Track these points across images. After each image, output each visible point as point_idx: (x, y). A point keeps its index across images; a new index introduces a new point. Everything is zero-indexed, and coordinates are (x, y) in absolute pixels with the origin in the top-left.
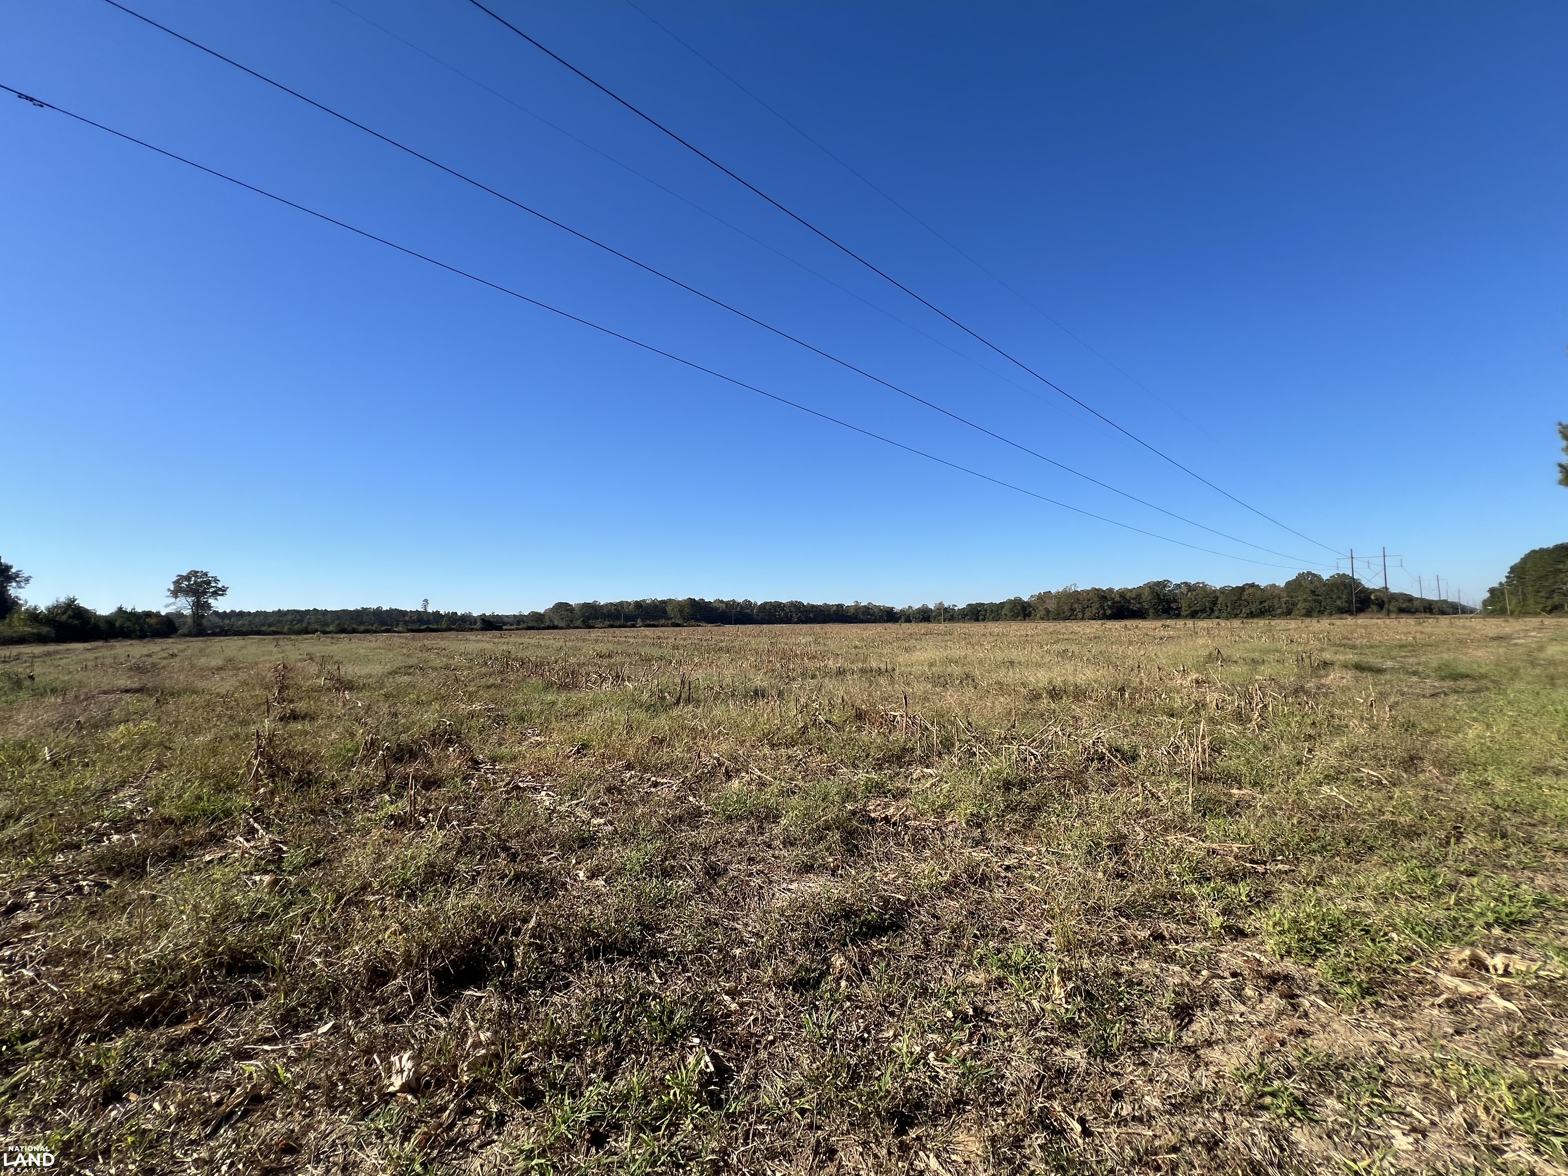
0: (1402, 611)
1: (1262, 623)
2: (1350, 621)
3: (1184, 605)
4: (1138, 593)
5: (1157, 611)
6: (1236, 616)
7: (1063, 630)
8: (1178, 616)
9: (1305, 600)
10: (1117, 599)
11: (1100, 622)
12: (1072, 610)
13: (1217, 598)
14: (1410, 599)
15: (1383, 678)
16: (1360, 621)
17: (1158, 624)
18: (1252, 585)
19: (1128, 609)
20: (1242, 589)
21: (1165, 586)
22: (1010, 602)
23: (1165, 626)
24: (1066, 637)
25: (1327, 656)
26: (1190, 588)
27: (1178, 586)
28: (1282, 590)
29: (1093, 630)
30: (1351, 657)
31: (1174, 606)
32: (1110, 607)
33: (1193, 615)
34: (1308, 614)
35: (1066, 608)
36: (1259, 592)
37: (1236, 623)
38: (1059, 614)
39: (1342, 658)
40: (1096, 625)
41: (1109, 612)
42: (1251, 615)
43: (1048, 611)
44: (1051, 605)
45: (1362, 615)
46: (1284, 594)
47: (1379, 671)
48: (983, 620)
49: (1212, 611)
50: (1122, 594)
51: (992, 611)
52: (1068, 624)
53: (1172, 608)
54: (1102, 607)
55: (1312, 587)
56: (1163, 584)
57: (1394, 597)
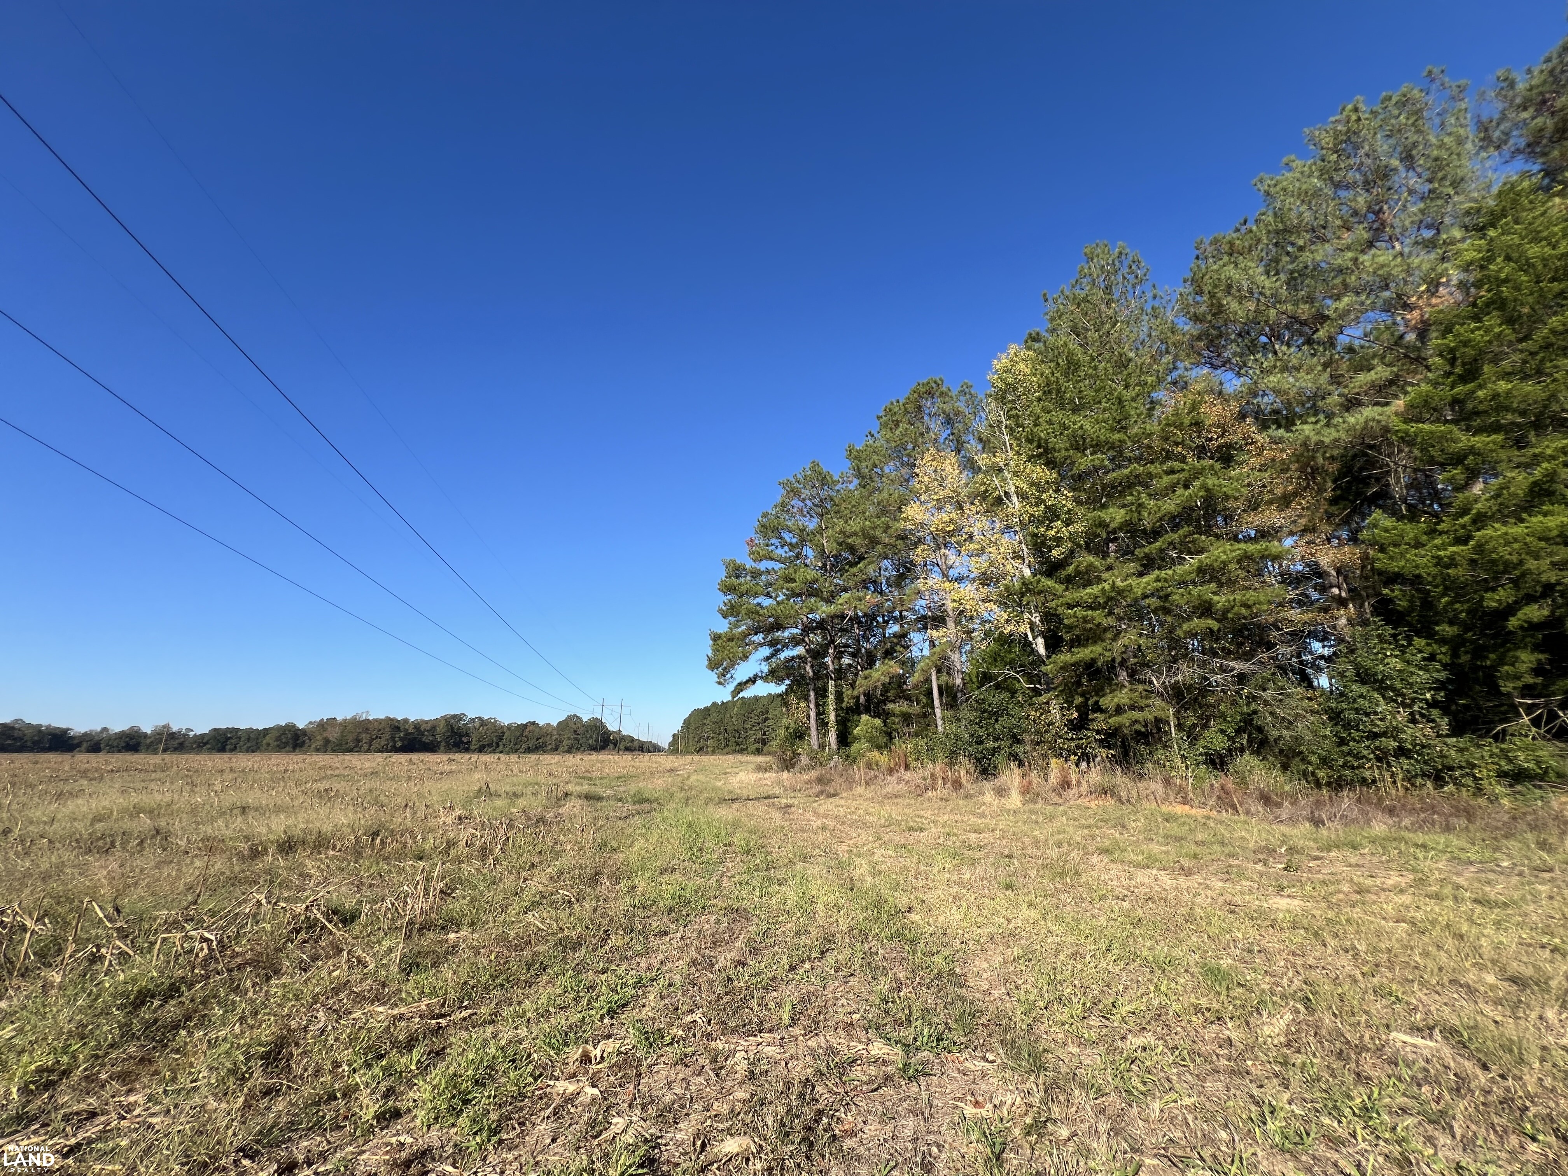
0: (627, 749)
1: (533, 757)
2: (595, 756)
3: (474, 738)
4: (433, 726)
5: (448, 744)
6: (516, 751)
7: (337, 765)
8: (467, 750)
9: (569, 739)
10: (411, 730)
11: (385, 755)
12: (358, 740)
13: (503, 733)
14: (632, 740)
15: (599, 805)
16: (600, 757)
17: (445, 757)
18: (533, 723)
19: (420, 741)
20: (525, 726)
21: (461, 719)
22: (278, 728)
23: (450, 760)
24: (337, 772)
25: (570, 788)
26: (483, 722)
27: (473, 720)
28: (554, 729)
29: (374, 765)
30: (585, 788)
31: (465, 739)
32: (401, 739)
33: (481, 750)
34: (569, 751)
35: (350, 738)
36: (537, 730)
37: (514, 758)
38: (341, 745)
39: (578, 788)
40: (379, 758)
41: (399, 744)
42: (529, 750)
43: (327, 741)
44: (333, 735)
45: (603, 752)
46: (555, 733)
47: (599, 799)
48: (232, 750)
49: (498, 745)
50: (417, 725)
51: (249, 739)
52: (348, 757)
53: (463, 742)
54: (393, 739)
55: (574, 727)
56: (458, 718)
57: (624, 738)
